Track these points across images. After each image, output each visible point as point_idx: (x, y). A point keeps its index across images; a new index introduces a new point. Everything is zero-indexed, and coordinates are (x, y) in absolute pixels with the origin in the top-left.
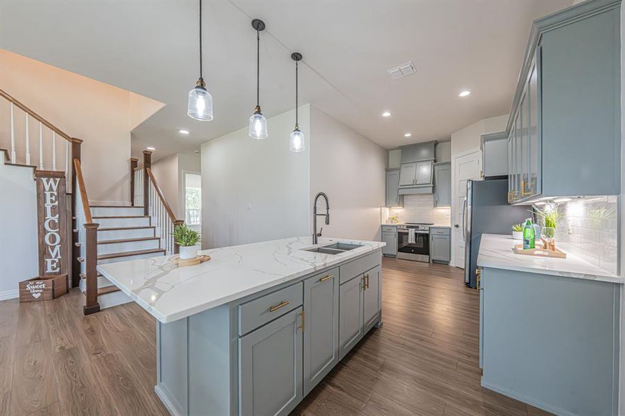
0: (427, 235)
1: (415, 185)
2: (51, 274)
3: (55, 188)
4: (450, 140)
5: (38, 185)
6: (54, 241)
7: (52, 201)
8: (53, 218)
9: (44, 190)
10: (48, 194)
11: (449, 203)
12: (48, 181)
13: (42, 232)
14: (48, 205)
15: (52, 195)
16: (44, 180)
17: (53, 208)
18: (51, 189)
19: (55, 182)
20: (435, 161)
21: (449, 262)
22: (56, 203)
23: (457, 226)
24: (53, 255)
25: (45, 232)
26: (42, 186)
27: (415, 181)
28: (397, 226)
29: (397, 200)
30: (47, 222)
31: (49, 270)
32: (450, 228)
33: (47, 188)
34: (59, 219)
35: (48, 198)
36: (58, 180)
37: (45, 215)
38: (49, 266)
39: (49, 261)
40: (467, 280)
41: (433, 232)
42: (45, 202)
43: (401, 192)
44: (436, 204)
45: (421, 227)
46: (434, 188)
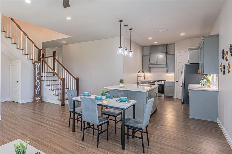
0: (163, 85)
1: (157, 63)
2: (37, 95)
3: (39, 66)
4: (174, 44)
5: (34, 65)
6: (38, 84)
7: (38, 71)
8: (38, 76)
9: (36, 67)
10: (37, 68)
11: (174, 71)
12: (37, 64)
13: (35, 81)
14: (37, 72)
15: (38, 69)
16: (36, 64)
17: (38, 73)
18: (38, 67)
19: (39, 64)
20: (167, 53)
21: (173, 97)
22: (39, 72)
23: (177, 81)
24: (38, 89)
25: (36, 81)
26: (35, 66)
27: (157, 61)
28: (149, 81)
29: (148, 70)
30: (36, 78)
31: (37, 94)
32: (174, 82)
33: (37, 66)
34: (39, 77)
35: (37, 70)
36: (40, 64)
37: (36, 76)
38: (37, 92)
39: (37, 91)
40: (183, 101)
41: (166, 84)
42: (36, 71)
43: (150, 66)
44: (167, 72)
45: (160, 82)
46: (166, 65)
